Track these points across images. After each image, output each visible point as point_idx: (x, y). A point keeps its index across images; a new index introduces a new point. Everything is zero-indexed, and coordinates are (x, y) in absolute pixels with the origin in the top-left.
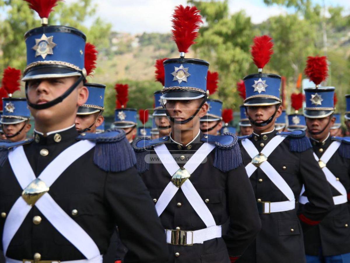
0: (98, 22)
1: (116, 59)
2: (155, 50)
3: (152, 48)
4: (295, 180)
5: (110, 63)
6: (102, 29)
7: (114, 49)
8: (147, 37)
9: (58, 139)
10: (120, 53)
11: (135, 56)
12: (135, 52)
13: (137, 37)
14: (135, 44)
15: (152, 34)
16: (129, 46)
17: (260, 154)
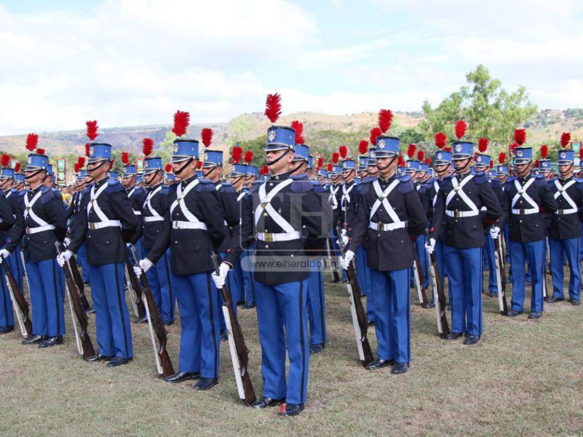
0: (529, 104)
1: (549, 127)
2: (576, 120)
3: (573, 119)
4: (477, 199)
5: (545, 129)
6: (531, 108)
7: (548, 120)
8: (570, 112)
9: (277, 178)
10: (553, 123)
11: (562, 124)
12: (562, 122)
13: (564, 112)
14: (562, 117)
15: (574, 109)
16: (558, 118)
17: (459, 185)
